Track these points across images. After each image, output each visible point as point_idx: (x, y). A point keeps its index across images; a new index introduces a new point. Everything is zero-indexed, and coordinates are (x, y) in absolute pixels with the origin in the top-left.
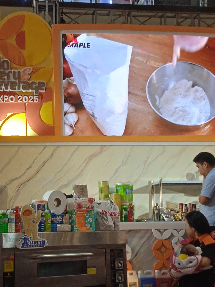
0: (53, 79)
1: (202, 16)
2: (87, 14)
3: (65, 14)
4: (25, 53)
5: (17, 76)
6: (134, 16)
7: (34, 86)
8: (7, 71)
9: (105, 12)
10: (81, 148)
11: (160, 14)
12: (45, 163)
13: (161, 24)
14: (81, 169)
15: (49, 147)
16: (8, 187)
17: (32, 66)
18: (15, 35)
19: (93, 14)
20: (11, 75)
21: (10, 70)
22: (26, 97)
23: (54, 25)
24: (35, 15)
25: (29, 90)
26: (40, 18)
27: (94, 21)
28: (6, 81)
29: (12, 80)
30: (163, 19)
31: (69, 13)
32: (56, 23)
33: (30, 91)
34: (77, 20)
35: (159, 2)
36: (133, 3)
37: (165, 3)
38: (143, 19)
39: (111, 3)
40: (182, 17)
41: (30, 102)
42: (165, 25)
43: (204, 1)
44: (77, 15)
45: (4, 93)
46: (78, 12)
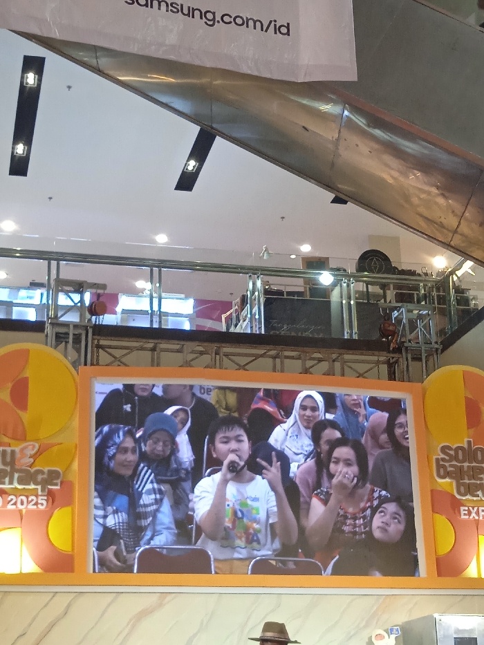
0: (75, 465)
1: (347, 357)
2: (142, 349)
3: (102, 347)
4: (26, 417)
5: (8, 459)
6: (226, 355)
7: (40, 477)
9: (174, 346)
11: (273, 353)
12: (52, 626)
13: (274, 370)
15: (61, 596)
17: (37, 440)
18: (10, 385)
19: (153, 349)
22: (24, 498)
23: (81, 368)
24: (49, 350)
25: (29, 484)
26: (57, 354)
27: (155, 362)
30: (278, 361)
31: (110, 347)
33: (32, 486)
34: (124, 360)
35: (274, 328)
36: (228, 328)
37: (284, 330)
38: (243, 361)
39: (187, 326)
40: (312, 359)
41: (31, 507)
42: (282, 371)
43: (351, 327)
44: (125, 351)
46: (127, 345)
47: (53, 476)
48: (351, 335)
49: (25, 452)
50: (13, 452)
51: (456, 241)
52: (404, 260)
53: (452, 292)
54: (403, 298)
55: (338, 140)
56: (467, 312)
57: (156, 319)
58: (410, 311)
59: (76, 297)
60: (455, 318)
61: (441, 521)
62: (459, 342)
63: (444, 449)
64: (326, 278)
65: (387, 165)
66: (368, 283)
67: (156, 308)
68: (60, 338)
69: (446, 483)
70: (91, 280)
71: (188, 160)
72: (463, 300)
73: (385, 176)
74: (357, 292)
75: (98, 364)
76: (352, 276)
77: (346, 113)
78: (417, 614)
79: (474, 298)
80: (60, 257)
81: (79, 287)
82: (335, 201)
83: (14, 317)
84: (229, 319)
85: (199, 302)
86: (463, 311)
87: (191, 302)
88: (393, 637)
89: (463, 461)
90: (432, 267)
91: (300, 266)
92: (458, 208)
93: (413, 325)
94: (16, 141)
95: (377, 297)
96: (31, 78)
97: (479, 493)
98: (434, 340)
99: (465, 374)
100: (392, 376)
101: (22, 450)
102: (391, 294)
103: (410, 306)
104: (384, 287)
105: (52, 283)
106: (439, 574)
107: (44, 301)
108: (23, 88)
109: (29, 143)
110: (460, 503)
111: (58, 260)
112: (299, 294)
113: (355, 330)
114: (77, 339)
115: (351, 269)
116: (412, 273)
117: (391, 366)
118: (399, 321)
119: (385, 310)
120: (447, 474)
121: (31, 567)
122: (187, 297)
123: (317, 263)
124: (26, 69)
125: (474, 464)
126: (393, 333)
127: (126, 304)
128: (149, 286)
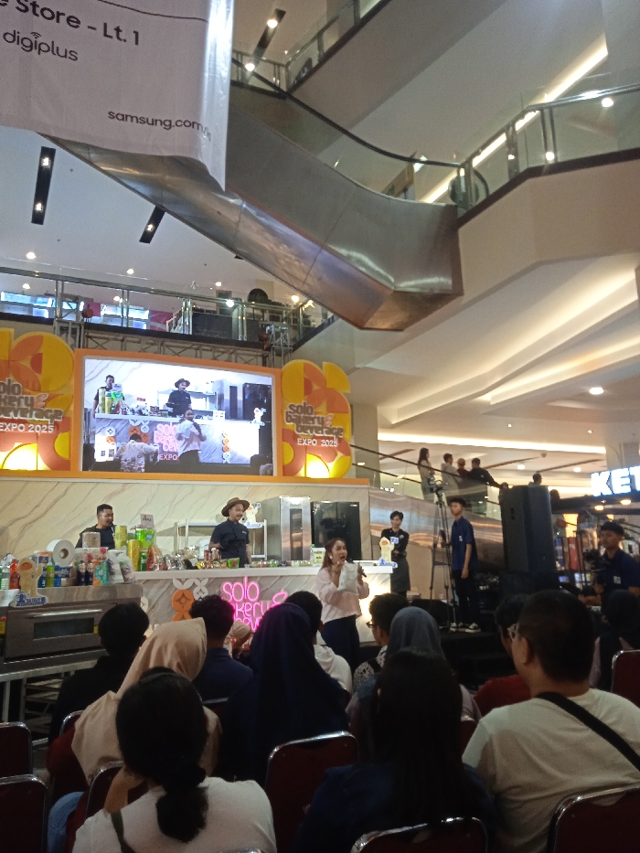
0: (72, 408)
1: (239, 352)
2: (117, 340)
3: (91, 337)
4: (40, 377)
5: (29, 402)
6: (167, 346)
8: (17, 396)
9: (136, 338)
10: (100, 485)
11: (196, 346)
12: (56, 501)
13: (196, 357)
15: (64, 483)
16: (10, 528)
17: (48, 392)
18: (30, 357)
19: (122, 341)
20: (23, 401)
21: (21, 395)
22: (39, 426)
23: (77, 349)
24: (56, 337)
25: (42, 418)
26: (61, 340)
27: (123, 348)
28: (16, 407)
29: (23, 406)
30: (199, 352)
31: (95, 337)
32: (79, 347)
33: (44, 419)
34: (104, 346)
35: (197, 331)
36: (170, 329)
37: (204, 333)
38: (178, 350)
39: (145, 327)
40: (219, 352)
41: (44, 432)
42: (201, 358)
43: (243, 334)
44: (104, 341)
45: (13, 421)
46: (106, 336)
47: (58, 413)
48: (242, 338)
49: (40, 398)
50: (32, 398)
51: (305, 288)
52: (274, 296)
53: (301, 317)
54: (274, 319)
55: (239, 222)
56: (309, 329)
57: (125, 322)
58: (277, 327)
59: (74, 306)
60: (301, 332)
61: (287, 446)
62: (303, 347)
63: (291, 407)
64: (230, 303)
65: (266, 239)
66: (254, 309)
67: (125, 315)
68: (63, 330)
69: (290, 425)
70: (83, 295)
71: (149, 224)
72: (309, 323)
73: (266, 246)
74: (247, 313)
75: (87, 347)
76: (245, 303)
77: (244, 206)
78: (270, 496)
79: (314, 321)
80: (65, 279)
81: (76, 300)
82: (237, 257)
83: (34, 315)
84: (170, 324)
85: (152, 312)
86: (307, 328)
87: (148, 312)
88: (257, 508)
89: (301, 413)
90: (291, 301)
91: (214, 295)
92: (307, 268)
93: (278, 335)
94: (36, 202)
95: (258, 316)
96: (46, 162)
97: (309, 431)
98: (289, 344)
99: (305, 364)
100: (264, 364)
101: (38, 397)
102: (267, 316)
103: (277, 324)
104: (263, 311)
105: (59, 295)
106: (284, 475)
107: (54, 306)
108: (41, 168)
109: (44, 204)
110: (298, 436)
111: (63, 281)
112: (214, 312)
113: (245, 335)
114: (74, 332)
115: (245, 299)
116: (280, 304)
117: (264, 358)
118: (270, 332)
119: (262, 325)
120: (292, 420)
121: (42, 466)
122: (145, 309)
123: (226, 295)
124: (43, 156)
125: (307, 415)
126: (266, 339)
127: (106, 310)
128: (121, 301)
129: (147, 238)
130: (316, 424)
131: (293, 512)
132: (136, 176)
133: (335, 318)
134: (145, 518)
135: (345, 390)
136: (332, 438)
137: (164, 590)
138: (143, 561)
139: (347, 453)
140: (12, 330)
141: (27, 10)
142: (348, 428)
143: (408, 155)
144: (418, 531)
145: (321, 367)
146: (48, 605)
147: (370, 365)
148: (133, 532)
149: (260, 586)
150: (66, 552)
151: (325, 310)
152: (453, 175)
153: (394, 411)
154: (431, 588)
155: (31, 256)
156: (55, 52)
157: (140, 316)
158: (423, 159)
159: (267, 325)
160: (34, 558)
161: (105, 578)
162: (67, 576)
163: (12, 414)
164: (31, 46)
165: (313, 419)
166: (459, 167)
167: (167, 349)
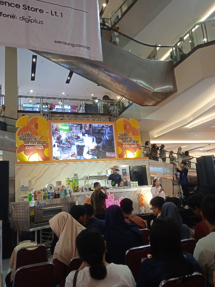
0: (49, 140)
1: (101, 117)
2: (61, 116)
3: (53, 116)
4: (38, 131)
5: (35, 139)
8: (31, 138)
9: (67, 115)
10: (59, 165)
11: (87, 117)
12: (45, 171)
13: (87, 120)
14: (59, 172)
15: (48, 165)
16: (32, 180)
17: (41, 135)
18: (34, 124)
19: (63, 116)
20: (33, 139)
24: (42, 117)
25: (39, 144)
27: (63, 119)
28: (31, 141)
29: (33, 140)
32: (49, 120)
34: (57, 119)
35: (87, 111)
36: (78, 112)
37: (89, 112)
38: (81, 118)
39: (69, 112)
40: (95, 118)
41: (40, 148)
42: (89, 120)
43: (102, 111)
44: (57, 117)
45: (30, 146)
46: (57, 115)
47: (44, 142)
49: (38, 138)
50: (36, 138)
51: (122, 94)
52: (111, 97)
53: (121, 103)
54: (111, 105)
55: (98, 73)
57: (63, 110)
58: (113, 108)
59: (47, 106)
60: (121, 109)
61: (119, 148)
62: (122, 113)
63: (120, 134)
64: (97, 101)
65: (108, 78)
67: (63, 108)
68: (44, 115)
69: (120, 141)
70: (49, 103)
71: (68, 77)
72: (124, 105)
73: (108, 81)
74: (103, 104)
75: (52, 120)
80: (43, 98)
81: (47, 104)
82: (98, 85)
83: (34, 110)
84: (78, 110)
85: (71, 106)
86: (123, 107)
89: (123, 136)
90: (117, 98)
91: (91, 99)
92: (122, 87)
94: (32, 74)
95: (107, 105)
96: (34, 60)
97: (126, 142)
98: (118, 113)
99: (124, 120)
100: (110, 121)
102: (109, 104)
104: (108, 103)
105: (42, 103)
106: (119, 157)
107: (40, 107)
108: (33, 62)
109: (35, 74)
110: (123, 144)
112: (92, 105)
114: (47, 115)
116: (113, 100)
117: (110, 118)
119: (108, 108)
120: (120, 139)
121: (41, 160)
122: (69, 106)
123: (95, 98)
124: (33, 58)
125: (125, 137)
126: (110, 112)
127: (57, 107)
128: (61, 103)
129: (68, 82)
130: (129, 140)
131: (123, 170)
132: (63, 61)
133: (133, 103)
134: (75, 175)
135: (138, 127)
136: (135, 144)
137: (83, 198)
138: (75, 189)
139: (140, 149)
140: (28, 116)
141: (26, 9)
142: (140, 140)
143: (154, 45)
144: (166, 174)
145: (129, 120)
146: (47, 205)
147: (146, 118)
148: (72, 180)
149: (115, 196)
150: (51, 187)
151: (129, 101)
152: (171, 50)
153: (155, 133)
154: (173, 193)
155: (32, 91)
156: (36, 22)
157: (68, 108)
158: (160, 45)
159: (110, 108)
160: (41, 190)
161: (64, 195)
162: (52, 195)
163: (30, 143)
164: (28, 21)
165: (128, 138)
166: (173, 47)
167: (78, 118)
